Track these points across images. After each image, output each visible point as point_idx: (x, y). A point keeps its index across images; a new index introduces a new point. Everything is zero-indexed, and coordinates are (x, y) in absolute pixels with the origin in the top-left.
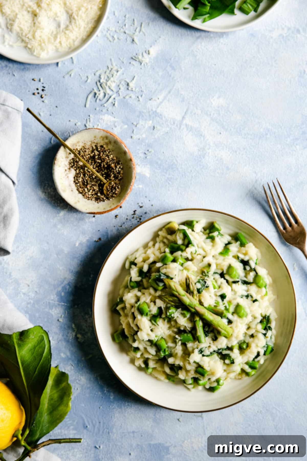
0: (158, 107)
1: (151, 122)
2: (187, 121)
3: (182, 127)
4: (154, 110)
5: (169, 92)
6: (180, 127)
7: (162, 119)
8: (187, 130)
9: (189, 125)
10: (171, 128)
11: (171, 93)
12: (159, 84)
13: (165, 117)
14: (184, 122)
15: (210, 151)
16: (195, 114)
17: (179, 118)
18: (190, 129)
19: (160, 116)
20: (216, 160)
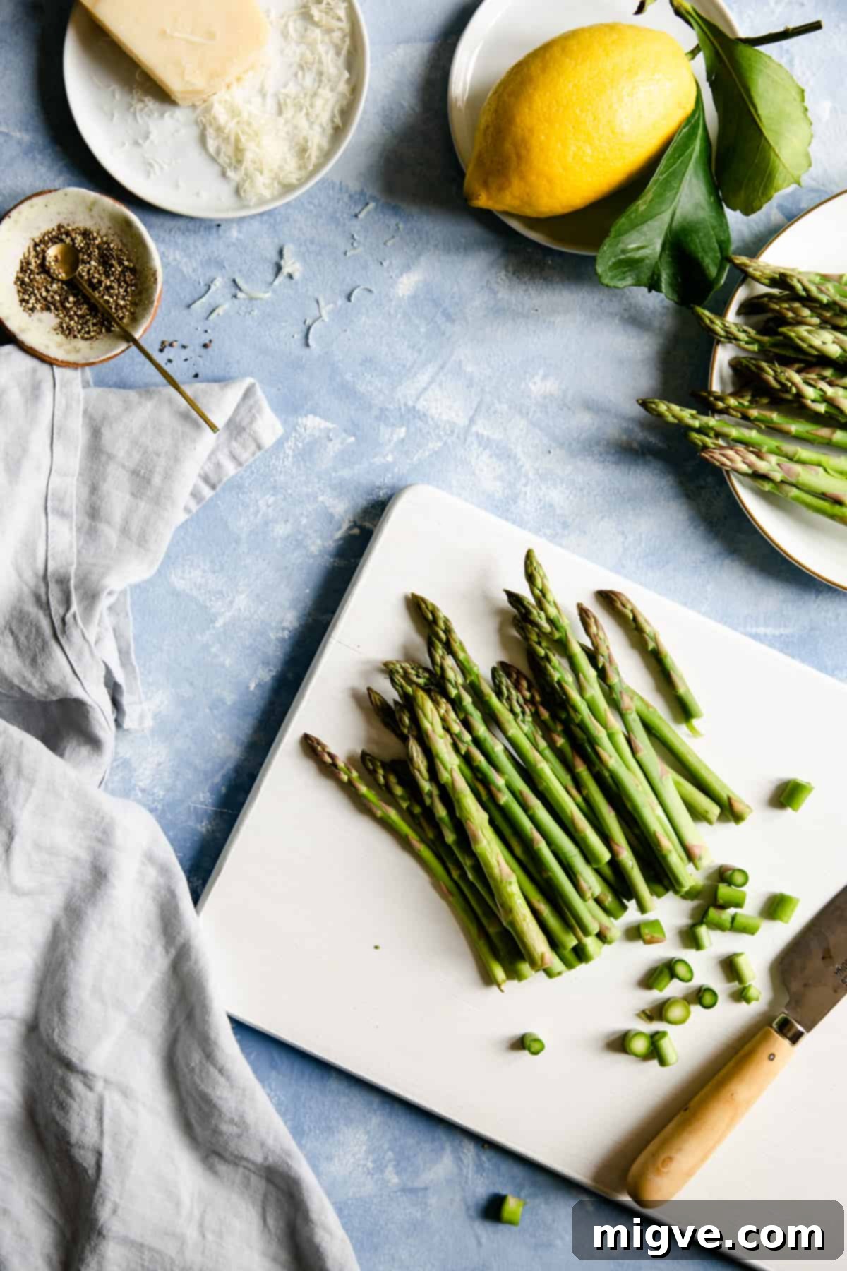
0: (418, 398)
1: (403, 430)
2: (481, 427)
3: (469, 439)
4: (410, 403)
5: (442, 368)
6: (465, 439)
7: (426, 422)
8: (480, 444)
9: (483, 435)
10: (445, 443)
11: (445, 370)
12: (420, 351)
13: (433, 419)
14: (474, 429)
15: (528, 489)
16: (495, 412)
17: (462, 421)
18: (485, 443)
19: (423, 417)
20: (541, 508)
